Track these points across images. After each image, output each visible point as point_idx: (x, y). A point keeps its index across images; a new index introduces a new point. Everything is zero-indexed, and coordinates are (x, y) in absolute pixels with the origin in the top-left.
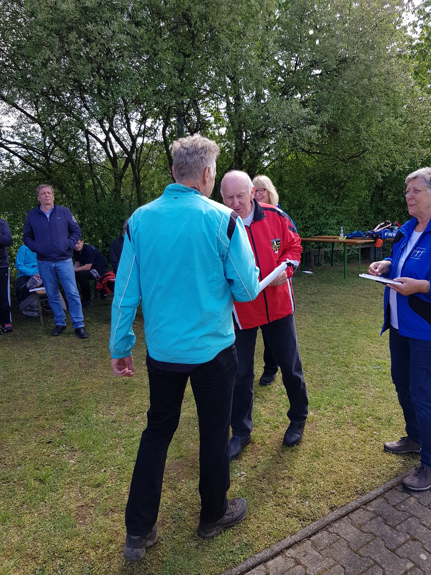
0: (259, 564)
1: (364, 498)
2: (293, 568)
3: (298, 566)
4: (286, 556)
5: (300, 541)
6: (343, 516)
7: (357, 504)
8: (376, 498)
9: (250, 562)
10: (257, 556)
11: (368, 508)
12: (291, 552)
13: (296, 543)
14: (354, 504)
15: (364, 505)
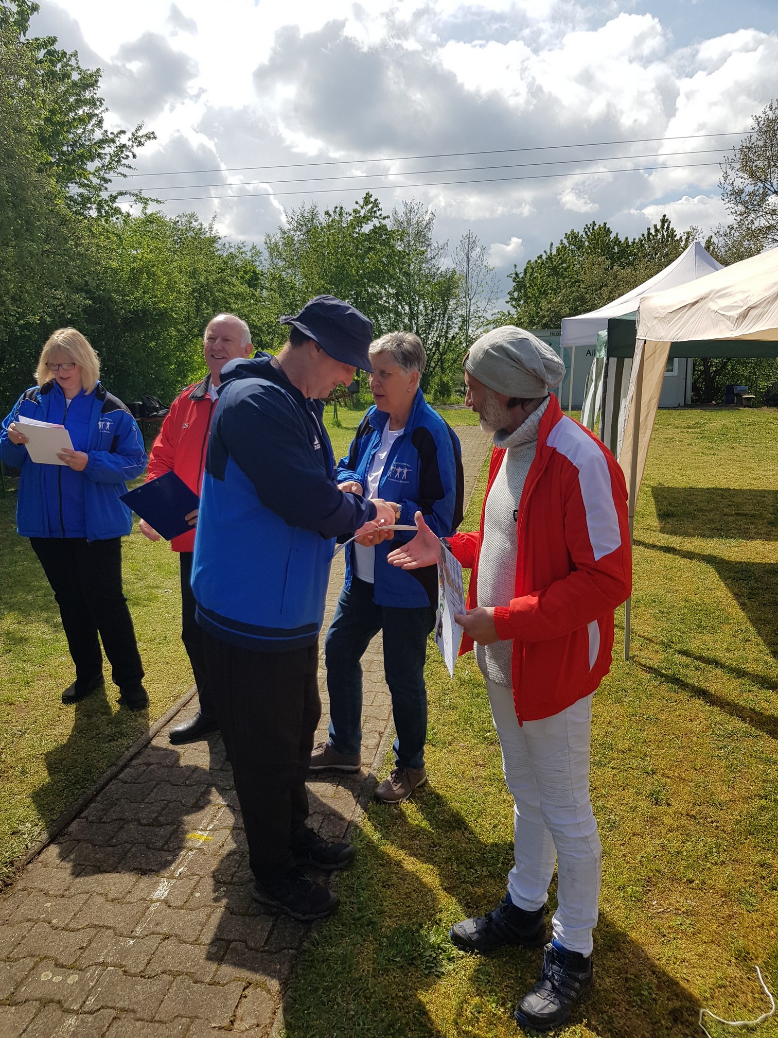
0: (110, 780)
1: (181, 701)
2: (147, 769)
3: (152, 767)
4: (134, 766)
5: (139, 752)
6: (169, 721)
7: (177, 707)
8: (191, 699)
9: (101, 781)
10: (105, 774)
11: (189, 707)
12: (134, 762)
13: (136, 754)
14: (174, 709)
15: (184, 706)
